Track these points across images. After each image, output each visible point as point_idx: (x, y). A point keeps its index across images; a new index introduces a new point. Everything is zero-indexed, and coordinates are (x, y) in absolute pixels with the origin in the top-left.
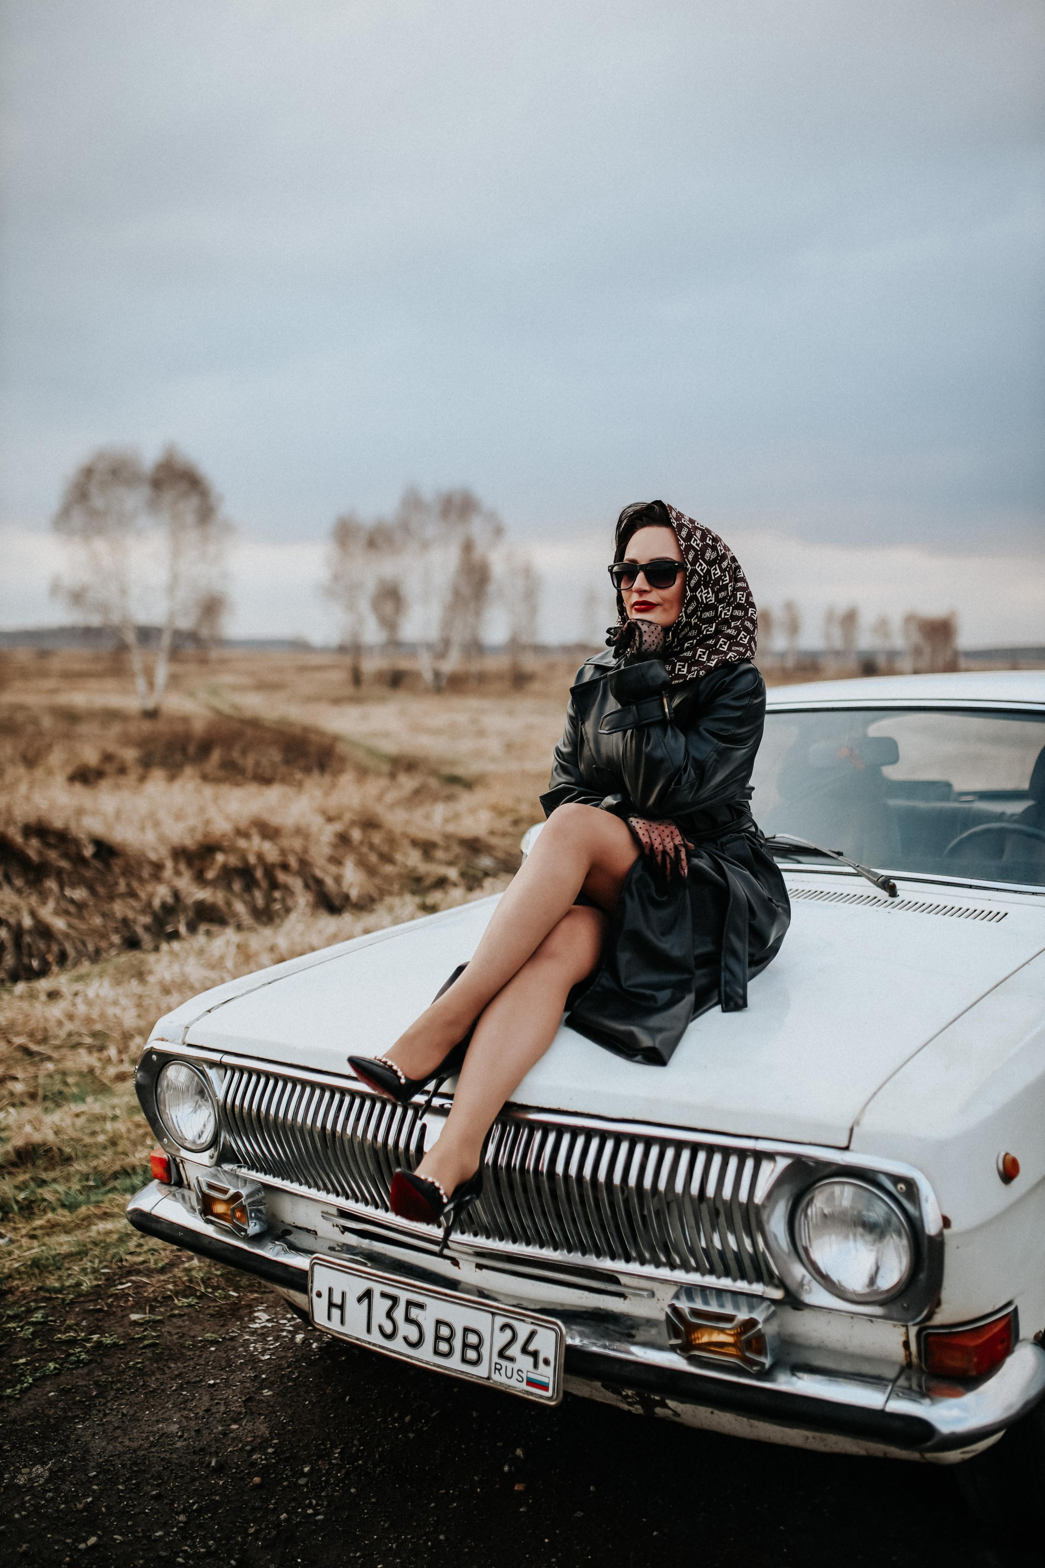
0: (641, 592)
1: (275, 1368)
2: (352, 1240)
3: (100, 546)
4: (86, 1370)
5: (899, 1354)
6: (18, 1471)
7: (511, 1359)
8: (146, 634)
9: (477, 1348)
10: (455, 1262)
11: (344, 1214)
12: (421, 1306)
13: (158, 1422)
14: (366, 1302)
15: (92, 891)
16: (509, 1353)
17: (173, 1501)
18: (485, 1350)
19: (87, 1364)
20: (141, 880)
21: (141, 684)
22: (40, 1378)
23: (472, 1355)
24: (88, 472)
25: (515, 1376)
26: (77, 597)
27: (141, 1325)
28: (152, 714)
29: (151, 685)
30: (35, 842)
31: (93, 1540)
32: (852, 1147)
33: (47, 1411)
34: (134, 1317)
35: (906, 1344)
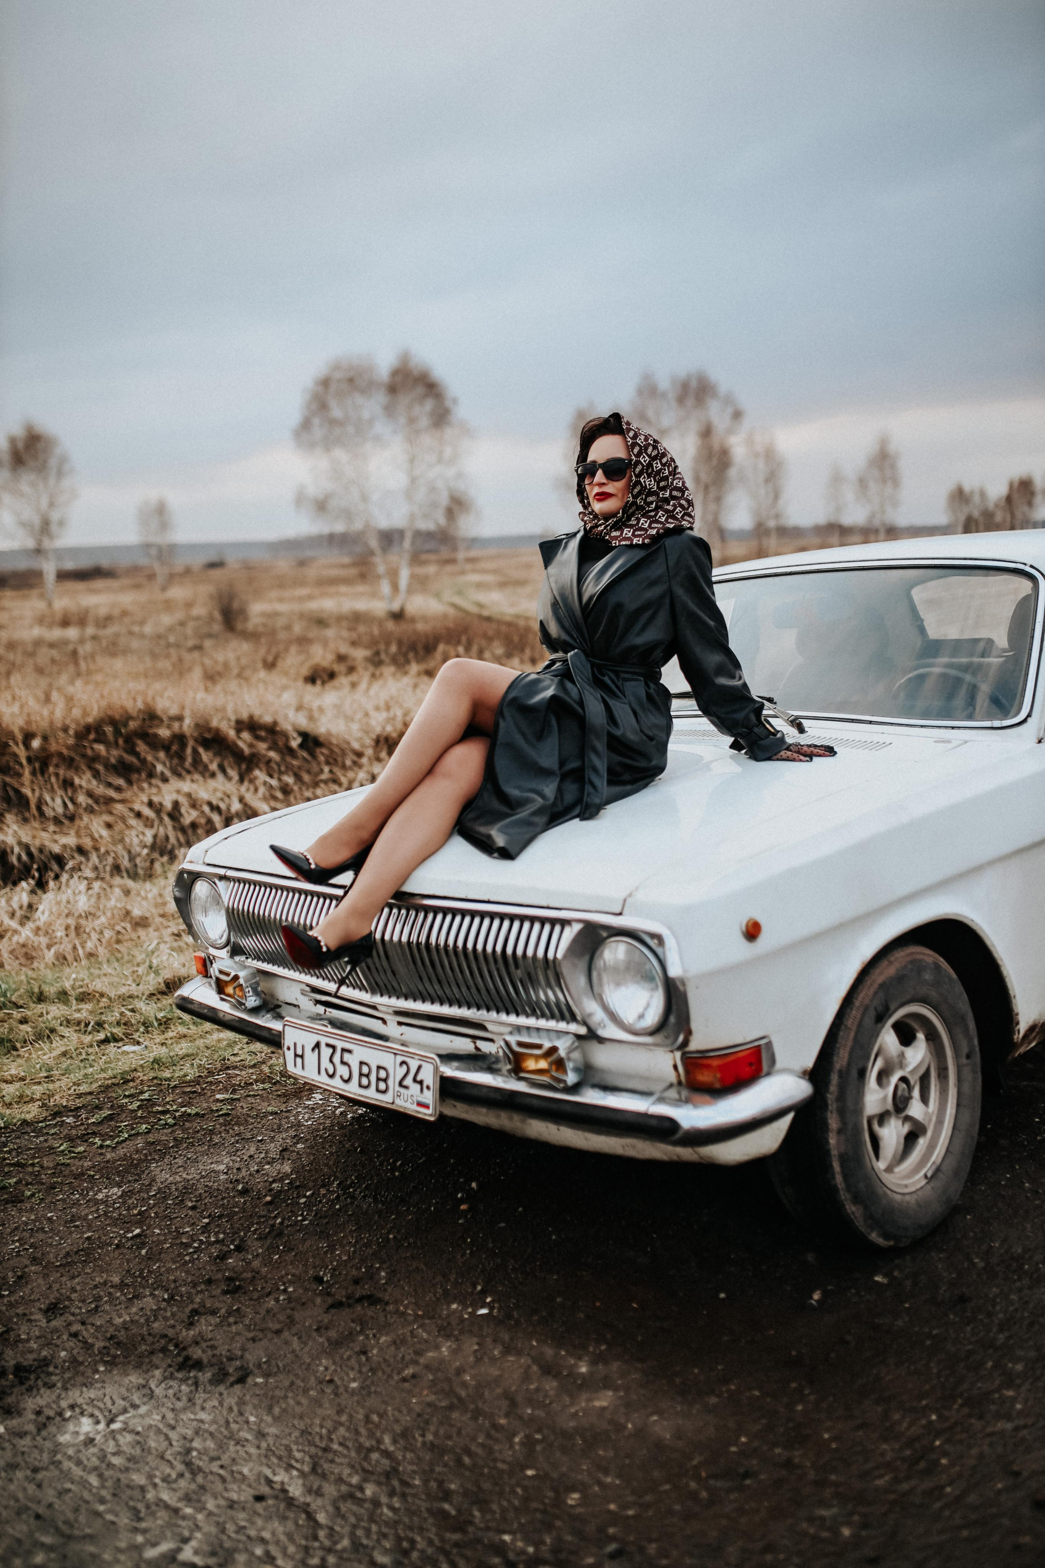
0: (601, 485)
1: (313, 1131)
2: (320, 1009)
3: (339, 454)
4: (170, 1130)
5: (672, 1077)
6: (100, 1190)
7: (406, 1087)
8: (389, 538)
9: (385, 1080)
10: (384, 1022)
11: (315, 990)
12: (350, 1051)
13: (212, 1163)
14: (317, 1051)
15: (298, 778)
16: (405, 1083)
17: (203, 1211)
18: (390, 1082)
19: (171, 1126)
20: (344, 767)
21: (385, 587)
22: (134, 1135)
23: (382, 1086)
24: (325, 383)
25: (410, 1100)
26: (321, 506)
27: (222, 1101)
28: (398, 616)
29: (395, 587)
30: (246, 735)
31: (137, 1231)
32: (624, 913)
33: (134, 1156)
34: (218, 1096)
35: (675, 1067)
